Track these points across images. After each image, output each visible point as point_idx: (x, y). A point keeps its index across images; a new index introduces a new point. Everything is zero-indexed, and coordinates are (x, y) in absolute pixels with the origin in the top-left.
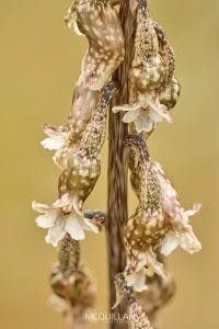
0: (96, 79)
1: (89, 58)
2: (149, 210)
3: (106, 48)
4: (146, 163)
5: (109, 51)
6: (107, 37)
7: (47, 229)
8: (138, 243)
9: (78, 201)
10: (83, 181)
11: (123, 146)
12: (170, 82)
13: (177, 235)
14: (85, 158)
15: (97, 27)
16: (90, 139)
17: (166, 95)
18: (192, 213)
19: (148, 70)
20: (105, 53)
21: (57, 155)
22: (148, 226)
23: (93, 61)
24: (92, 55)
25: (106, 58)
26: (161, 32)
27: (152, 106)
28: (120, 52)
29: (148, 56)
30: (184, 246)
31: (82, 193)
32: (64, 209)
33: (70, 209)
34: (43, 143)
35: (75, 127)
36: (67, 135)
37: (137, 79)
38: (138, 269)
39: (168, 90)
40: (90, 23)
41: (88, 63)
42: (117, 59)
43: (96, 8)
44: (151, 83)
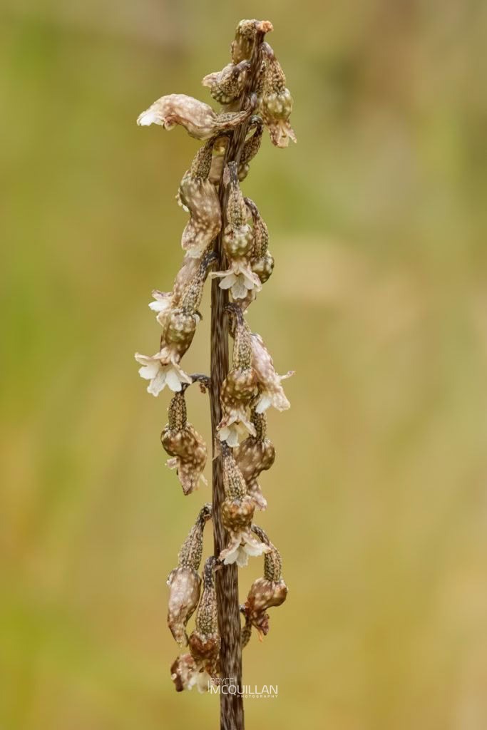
0: (193, 245)
1: (190, 227)
2: (240, 369)
3: (204, 218)
4: (240, 326)
5: (207, 221)
6: (205, 208)
7: (150, 380)
8: (230, 400)
9: (175, 355)
10: (179, 335)
11: (223, 313)
12: (264, 255)
13: (270, 395)
14: (182, 315)
15: (196, 199)
16: (188, 298)
17: (259, 266)
18: (284, 377)
19: (237, 236)
20: (203, 223)
21: (161, 314)
22: (237, 383)
23: (193, 230)
24: (192, 224)
25: (204, 227)
26: (255, 208)
27: (244, 272)
28: (217, 222)
29: (238, 224)
30: (275, 405)
31: (179, 347)
32: (163, 361)
33: (167, 361)
34: (150, 305)
35: (177, 290)
36: (171, 298)
37: (228, 245)
38: (229, 424)
39: (262, 262)
40: (190, 195)
41: (188, 231)
42: (214, 230)
43: (196, 182)
44: (239, 249)
